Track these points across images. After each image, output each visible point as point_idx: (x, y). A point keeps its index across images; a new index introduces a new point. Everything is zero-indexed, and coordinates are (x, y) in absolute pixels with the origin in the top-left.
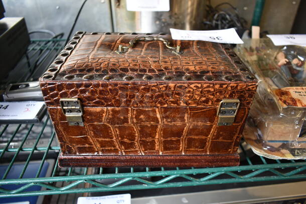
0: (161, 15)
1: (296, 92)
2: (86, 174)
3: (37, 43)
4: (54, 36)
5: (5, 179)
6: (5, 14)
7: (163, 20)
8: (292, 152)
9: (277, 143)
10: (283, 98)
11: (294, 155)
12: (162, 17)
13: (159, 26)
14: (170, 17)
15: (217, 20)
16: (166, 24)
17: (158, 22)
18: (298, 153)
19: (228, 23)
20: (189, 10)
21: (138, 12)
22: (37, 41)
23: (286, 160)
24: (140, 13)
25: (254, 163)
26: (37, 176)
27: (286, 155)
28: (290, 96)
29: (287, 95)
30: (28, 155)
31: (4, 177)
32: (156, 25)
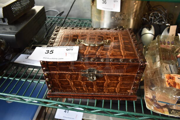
0: (115, 14)
1: (179, 78)
2: (58, 101)
3: (51, 18)
4: (59, 13)
5: (23, 96)
6: (35, 4)
7: (116, 17)
8: (170, 111)
9: (163, 103)
10: (169, 81)
11: (170, 113)
12: (116, 15)
13: (113, 20)
14: (121, 15)
15: (152, 16)
16: (117, 19)
17: (113, 18)
18: (173, 112)
19: (159, 19)
20: (135, 10)
21: (103, 11)
22: (51, 17)
23: (164, 115)
24: (104, 11)
25: (145, 113)
26: (37, 97)
27: (165, 112)
28: (174, 81)
29: (172, 80)
30: (40, 76)
31: (23, 94)
32: (112, 19)
